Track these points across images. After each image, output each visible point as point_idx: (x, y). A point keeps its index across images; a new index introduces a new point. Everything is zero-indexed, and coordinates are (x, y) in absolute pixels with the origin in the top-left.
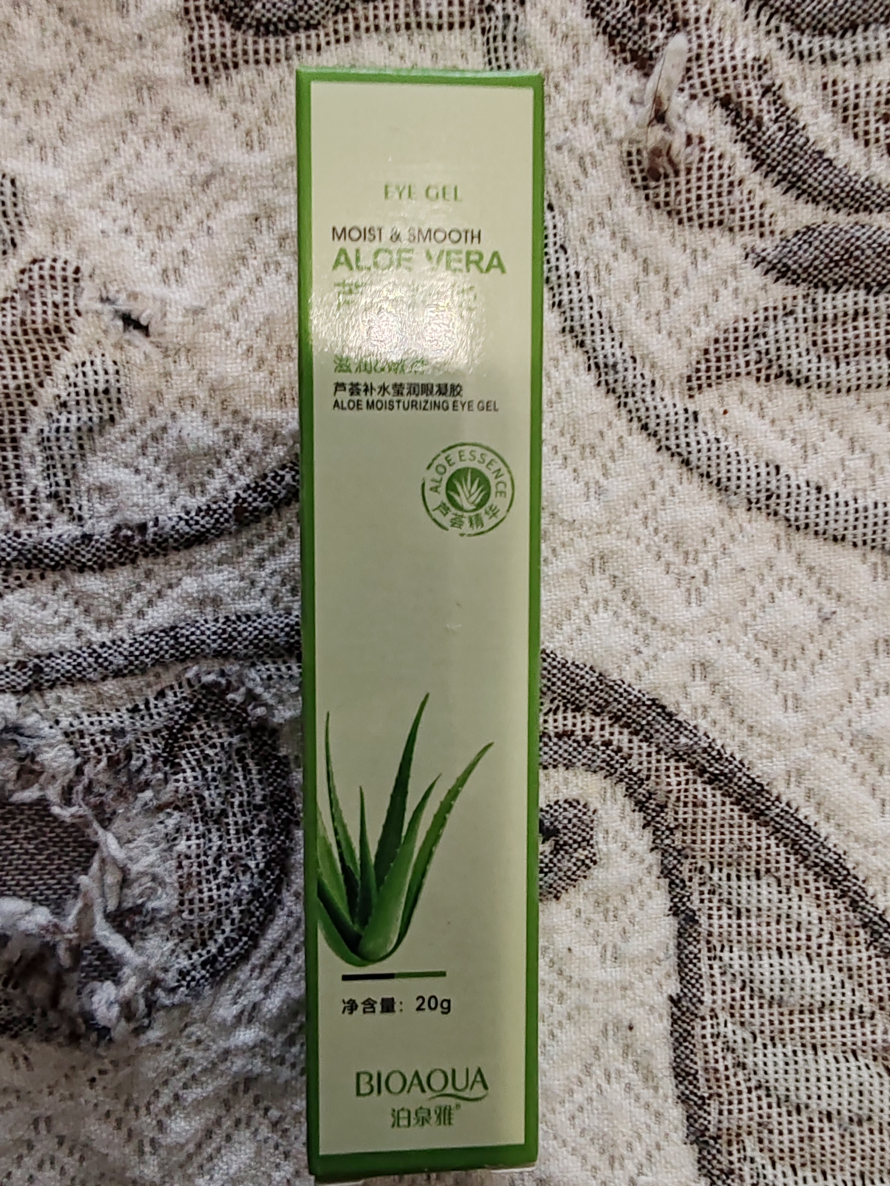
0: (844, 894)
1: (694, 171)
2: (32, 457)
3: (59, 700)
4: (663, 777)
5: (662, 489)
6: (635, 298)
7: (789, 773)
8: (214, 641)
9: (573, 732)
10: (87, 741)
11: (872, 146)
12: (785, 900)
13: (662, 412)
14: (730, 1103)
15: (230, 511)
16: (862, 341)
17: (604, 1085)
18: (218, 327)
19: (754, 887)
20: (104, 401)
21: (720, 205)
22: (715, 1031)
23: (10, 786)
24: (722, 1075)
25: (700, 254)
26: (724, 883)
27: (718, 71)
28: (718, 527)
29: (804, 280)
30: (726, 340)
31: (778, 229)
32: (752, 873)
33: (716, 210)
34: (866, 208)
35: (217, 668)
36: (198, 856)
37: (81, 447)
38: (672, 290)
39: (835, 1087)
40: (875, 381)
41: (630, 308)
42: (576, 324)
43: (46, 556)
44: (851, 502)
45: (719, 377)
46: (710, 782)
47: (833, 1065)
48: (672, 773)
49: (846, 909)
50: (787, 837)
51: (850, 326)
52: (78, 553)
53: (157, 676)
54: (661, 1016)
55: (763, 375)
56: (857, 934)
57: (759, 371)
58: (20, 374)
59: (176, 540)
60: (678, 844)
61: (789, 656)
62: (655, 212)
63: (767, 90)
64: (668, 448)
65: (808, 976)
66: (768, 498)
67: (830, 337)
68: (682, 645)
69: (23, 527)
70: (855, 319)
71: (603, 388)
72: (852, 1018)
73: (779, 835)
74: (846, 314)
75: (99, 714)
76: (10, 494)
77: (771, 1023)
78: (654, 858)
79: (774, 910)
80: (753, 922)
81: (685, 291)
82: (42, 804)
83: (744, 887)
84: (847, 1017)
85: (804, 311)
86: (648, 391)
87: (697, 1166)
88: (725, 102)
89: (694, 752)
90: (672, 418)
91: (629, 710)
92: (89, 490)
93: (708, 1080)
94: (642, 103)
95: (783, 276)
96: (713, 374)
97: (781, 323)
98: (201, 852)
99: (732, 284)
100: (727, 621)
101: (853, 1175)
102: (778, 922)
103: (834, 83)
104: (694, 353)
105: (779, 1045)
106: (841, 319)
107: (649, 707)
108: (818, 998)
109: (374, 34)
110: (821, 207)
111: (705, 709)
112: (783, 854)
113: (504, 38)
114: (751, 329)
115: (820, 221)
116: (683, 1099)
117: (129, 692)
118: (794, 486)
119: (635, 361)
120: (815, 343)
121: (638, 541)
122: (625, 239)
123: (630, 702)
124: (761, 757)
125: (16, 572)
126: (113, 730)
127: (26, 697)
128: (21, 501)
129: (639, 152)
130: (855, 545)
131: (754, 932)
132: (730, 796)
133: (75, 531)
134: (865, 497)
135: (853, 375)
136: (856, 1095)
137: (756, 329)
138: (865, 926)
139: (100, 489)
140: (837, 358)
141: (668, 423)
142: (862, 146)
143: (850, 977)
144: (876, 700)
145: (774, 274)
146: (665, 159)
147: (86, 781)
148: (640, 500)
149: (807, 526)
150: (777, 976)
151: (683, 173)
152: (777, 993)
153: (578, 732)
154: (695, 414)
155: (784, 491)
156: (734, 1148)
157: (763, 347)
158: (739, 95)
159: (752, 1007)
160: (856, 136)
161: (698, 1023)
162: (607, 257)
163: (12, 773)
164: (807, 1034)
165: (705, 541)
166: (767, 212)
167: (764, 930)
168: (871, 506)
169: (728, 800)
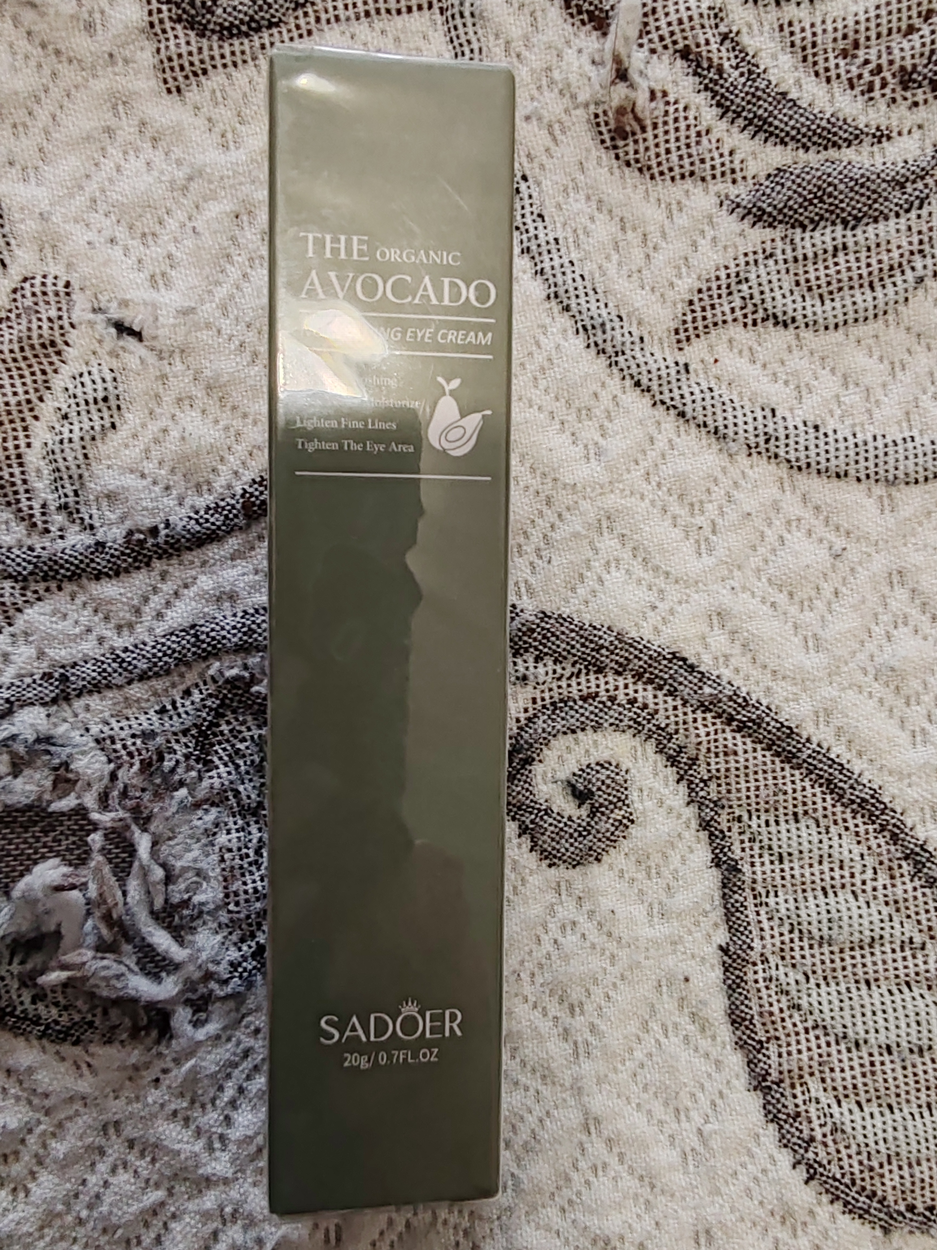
0: (883, 828)
1: (660, 125)
2: (38, 471)
3: (87, 708)
4: (692, 729)
5: (661, 443)
6: (615, 257)
7: (816, 713)
8: (234, 635)
9: (597, 695)
10: (118, 746)
11: (835, 83)
12: (825, 840)
13: (653, 367)
14: (789, 1045)
15: (238, 506)
16: (844, 276)
17: (663, 1040)
18: (208, 326)
19: (794, 830)
20: (105, 409)
21: (690, 156)
22: (767, 975)
23: (47, 797)
24: (777, 1017)
25: (674, 207)
26: (763, 830)
27: (675, 23)
28: (720, 476)
29: (781, 222)
30: (709, 289)
31: (749, 174)
32: (790, 817)
33: (686, 161)
34: (835, 144)
35: (240, 663)
36: (239, 849)
37: (86, 456)
38: (650, 245)
39: (891, 1019)
40: (861, 314)
41: (612, 269)
42: (561, 291)
43: (62, 567)
44: (850, 438)
45: (706, 327)
46: (739, 730)
47: (887, 999)
48: (699, 724)
49: (887, 843)
50: (821, 777)
51: (830, 263)
52: (92, 561)
53: (182, 676)
54: (712, 966)
55: (749, 321)
56: (900, 867)
57: (745, 316)
58: (20, 390)
59: (188, 540)
60: (714, 796)
61: (805, 596)
62: (626, 170)
63: (725, 37)
64: (663, 403)
65: (855, 912)
66: (767, 441)
67: (812, 276)
68: (696, 596)
69: (37, 542)
70: (834, 256)
71: (593, 349)
72: (902, 950)
73: (813, 776)
74: (825, 251)
75: (128, 719)
76: (20, 510)
77: (823, 962)
78: (691, 812)
79: (816, 850)
80: (796, 865)
81: (664, 245)
82: (81, 812)
83: (784, 832)
84: (898, 949)
85: (784, 252)
86: (637, 348)
87: (763, 1112)
88: (685, 54)
89: (720, 701)
90: (663, 373)
91: (650, 666)
92: (97, 499)
93: (764, 1024)
94: (602, 63)
95: (760, 220)
96: (700, 324)
97: (762, 267)
98: (241, 844)
99: (710, 233)
100: (739, 568)
101: (920, 1106)
102: (820, 863)
103: (790, 24)
104: (679, 306)
105: (833, 984)
106: (821, 257)
107: (670, 661)
108: (867, 933)
109: (334, 24)
110: (789, 148)
111: (726, 657)
112: (819, 795)
113: (462, 16)
114: (733, 275)
115: (790, 162)
116: (741, 1045)
117: (155, 694)
118: (791, 427)
119: (621, 320)
120: (798, 284)
121: (642, 497)
122: (600, 201)
123: (651, 657)
124: (787, 700)
125: (33, 586)
126: (143, 732)
127: (55, 708)
128: (32, 516)
129: (605, 113)
130: (859, 480)
131: (798, 876)
132: (761, 742)
133: (88, 539)
134: (864, 431)
135: (839, 312)
136: (914, 1025)
137: (738, 275)
138: (907, 858)
139: (108, 496)
140: (821, 296)
141: (660, 377)
142: (824, 84)
143: (898, 910)
144: (895, 633)
145: (750, 219)
146: (631, 116)
147: (121, 785)
148: (640, 457)
149: (809, 465)
150: (824, 916)
151: (649, 128)
152: (825, 932)
153: (603, 693)
154: (686, 366)
155: (782, 434)
156: (798, 1090)
157: (746, 293)
158: (698, 45)
159: (802, 948)
160: (817, 74)
161: (750, 969)
162: (584, 220)
163: (48, 783)
164: (860, 970)
165: (708, 491)
166: (737, 157)
167: (807, 871)
168: (870, 439)
169: (759, 747)
